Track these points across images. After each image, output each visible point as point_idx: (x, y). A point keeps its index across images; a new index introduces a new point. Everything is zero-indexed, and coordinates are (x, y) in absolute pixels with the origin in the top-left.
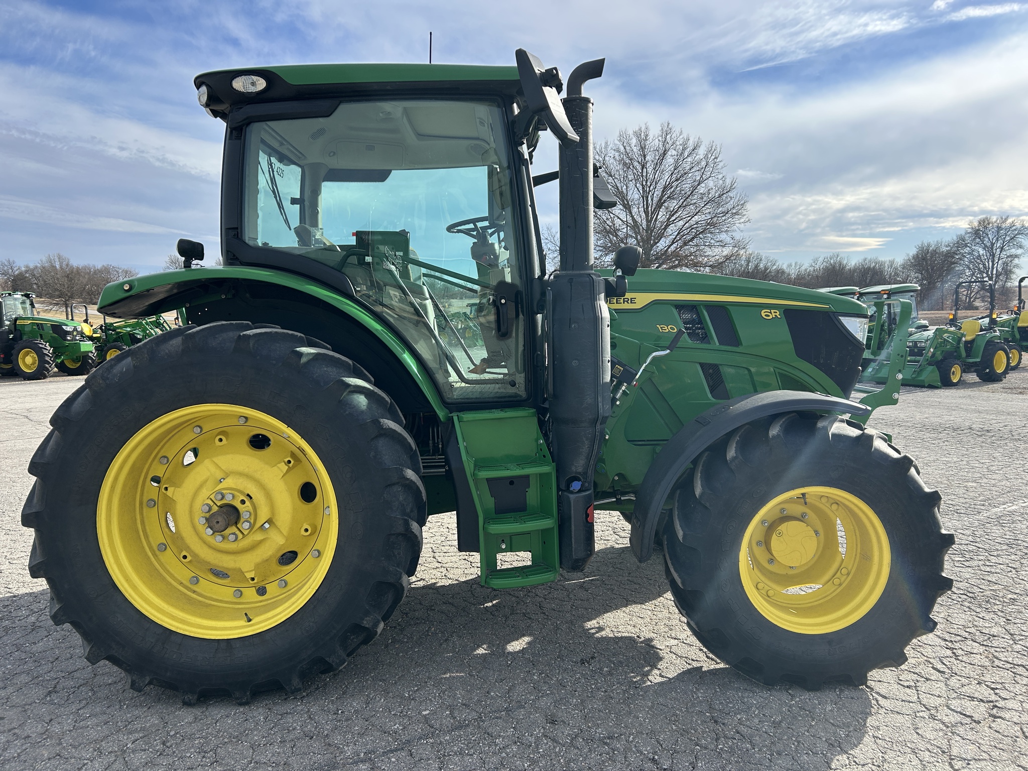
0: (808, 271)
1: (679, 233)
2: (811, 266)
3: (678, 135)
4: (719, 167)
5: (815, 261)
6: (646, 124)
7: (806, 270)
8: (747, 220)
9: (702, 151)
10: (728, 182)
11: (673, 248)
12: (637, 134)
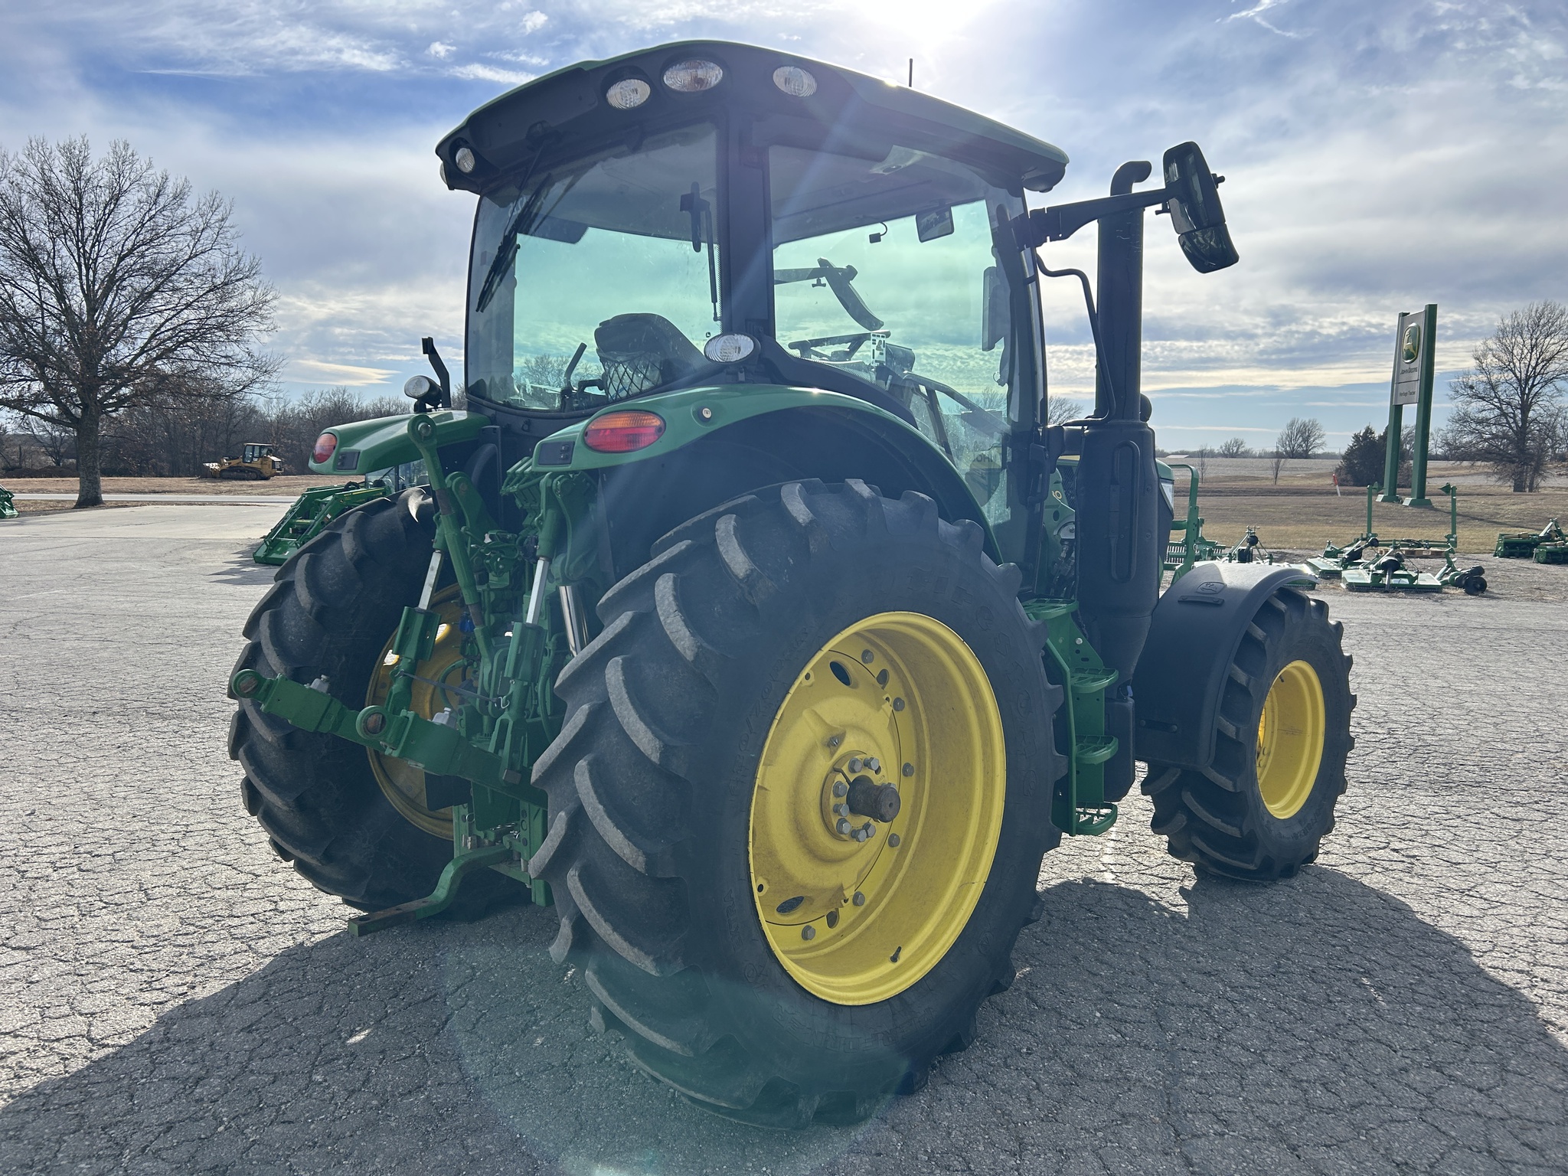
0: (296, 411)
1: (153, 336)
2: (303, 404)
3: (145, 167)
4: (228, 235)
5: (308, 396)
6: (83, 137)
7: (293, 410)
8: (272, 326)
9: (190, 204)
10: (246, 263)
11: (141, 361)
12: (67, 151)
